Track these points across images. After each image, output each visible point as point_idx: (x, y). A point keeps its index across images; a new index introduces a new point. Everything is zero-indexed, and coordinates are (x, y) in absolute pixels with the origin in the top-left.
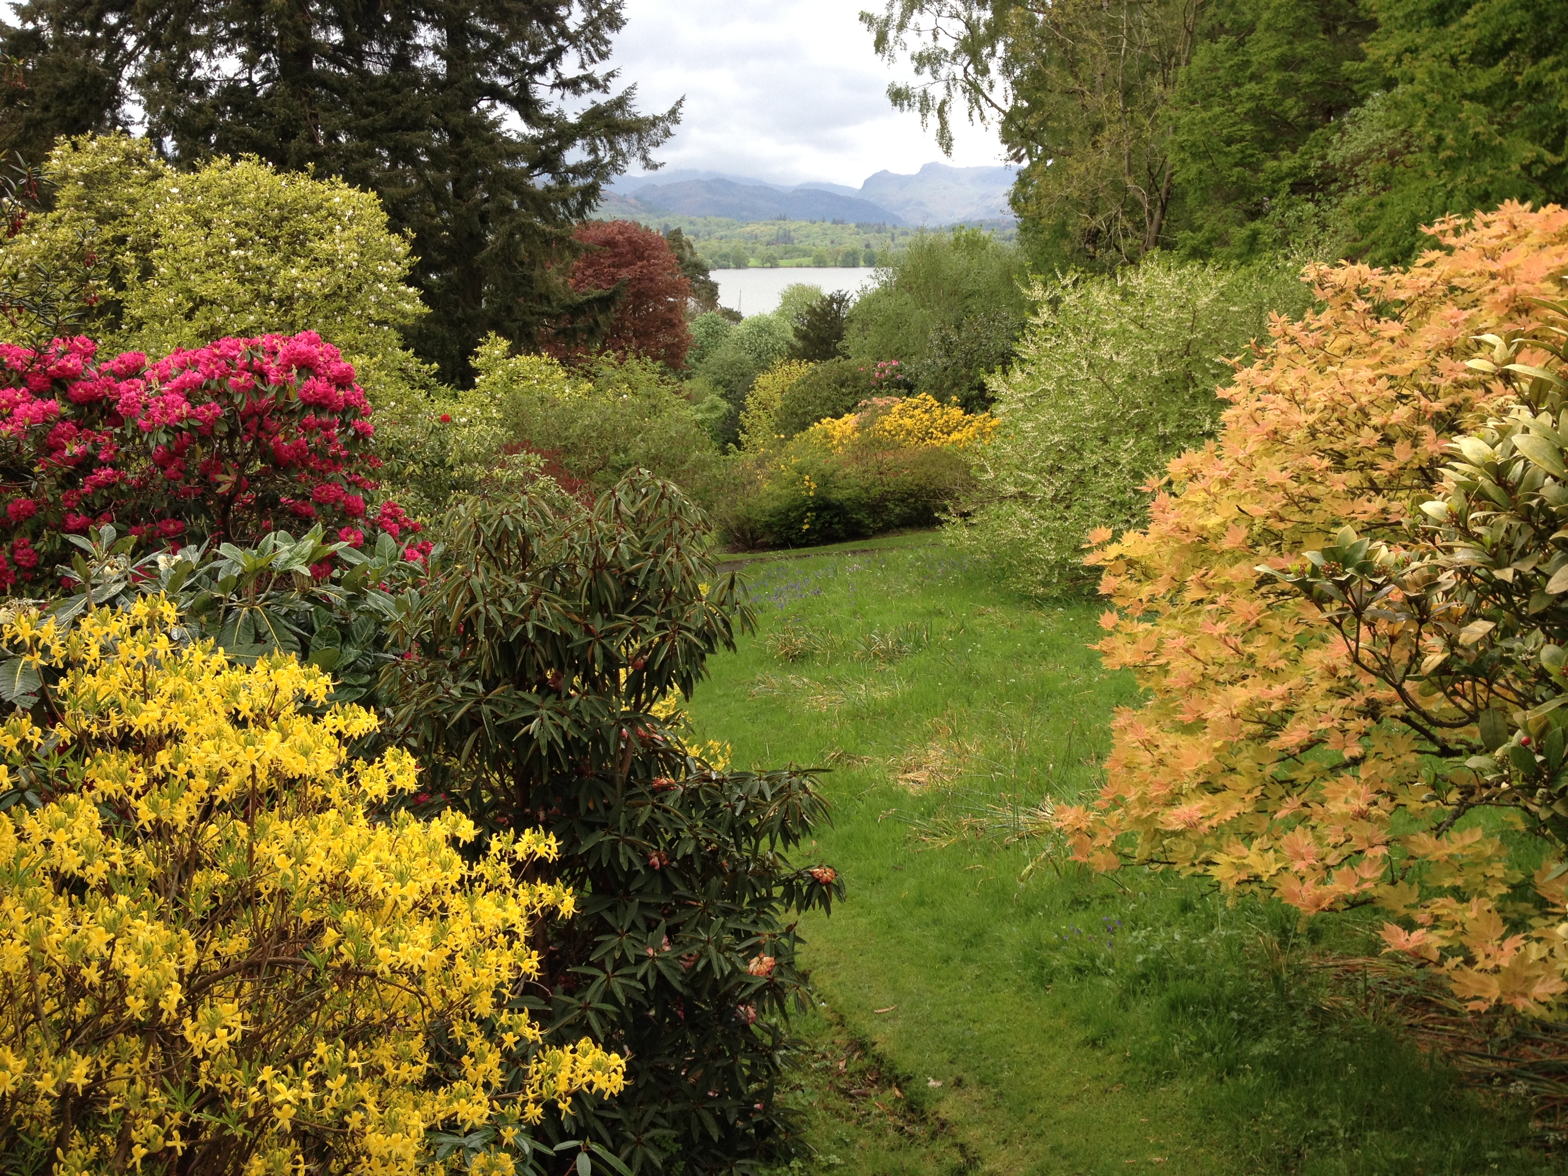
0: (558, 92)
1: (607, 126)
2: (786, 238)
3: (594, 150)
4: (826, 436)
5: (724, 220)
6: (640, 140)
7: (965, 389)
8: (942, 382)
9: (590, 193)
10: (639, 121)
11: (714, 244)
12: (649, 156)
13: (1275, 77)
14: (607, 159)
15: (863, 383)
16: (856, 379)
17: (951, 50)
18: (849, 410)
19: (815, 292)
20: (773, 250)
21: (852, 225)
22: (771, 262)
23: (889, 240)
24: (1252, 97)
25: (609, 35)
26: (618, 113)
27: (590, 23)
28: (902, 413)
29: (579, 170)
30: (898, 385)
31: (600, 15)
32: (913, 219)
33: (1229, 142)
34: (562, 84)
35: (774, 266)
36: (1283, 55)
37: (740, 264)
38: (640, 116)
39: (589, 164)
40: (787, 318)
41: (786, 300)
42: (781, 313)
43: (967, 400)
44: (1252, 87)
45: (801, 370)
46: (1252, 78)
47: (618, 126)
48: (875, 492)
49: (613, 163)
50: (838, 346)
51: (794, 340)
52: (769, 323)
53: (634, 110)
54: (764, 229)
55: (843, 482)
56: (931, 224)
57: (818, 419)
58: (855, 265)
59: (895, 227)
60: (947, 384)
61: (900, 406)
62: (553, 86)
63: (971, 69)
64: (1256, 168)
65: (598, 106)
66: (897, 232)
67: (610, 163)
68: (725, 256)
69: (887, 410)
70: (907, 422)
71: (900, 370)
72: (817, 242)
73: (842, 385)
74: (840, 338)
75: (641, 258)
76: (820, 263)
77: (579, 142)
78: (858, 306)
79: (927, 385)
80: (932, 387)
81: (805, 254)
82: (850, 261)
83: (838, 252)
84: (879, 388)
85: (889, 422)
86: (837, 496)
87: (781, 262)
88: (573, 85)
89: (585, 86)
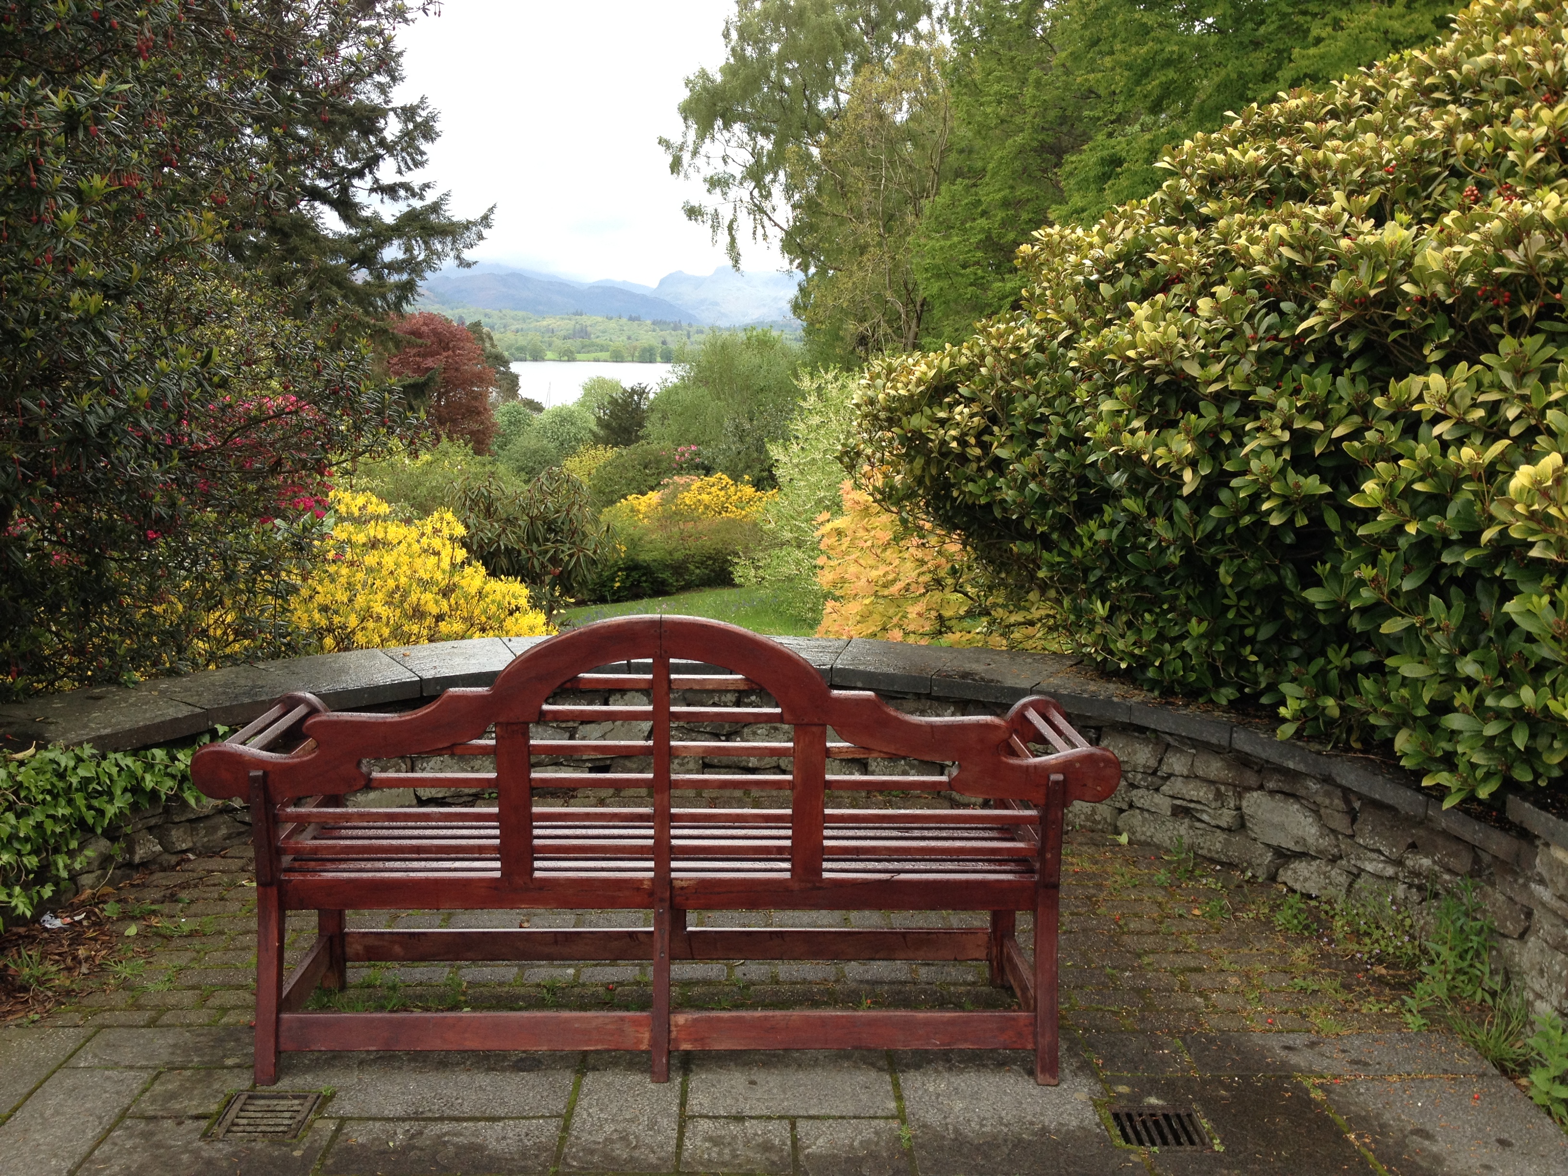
0: (376, 197)
1: (423, 228)
2: (583, 333)
3: (409, 249)
4: (632, 510)
5: (520, 314)
6: (454, 242)
7: (756, 471)
8: (736, 466)
9: (407, 289)
10: (453, 224)
11: (510, 337)
12: (463, 256)
13: (1000, 215)
14: (421, 257)
15: (664, 465)
16: (658, 462)
17: (739, 176)
18: (652, 489)
19: (616, 385)
20: (569, 343)
21: (649, 322)
22: (568, 356)
23: (685, 339)
24: (982, 230)
25: (424, 146)
26: (433, 217)
27: (406, 133)
28: (701, 490)
29: (395, 267)
30: (697, 467)
31: (415, 128)
32: (707, 318)
33: (964, 267)
34: (379, 188)
35: (572, 359)
36: (1005, 197)
37: (537, 357)
38: (454, 219)
39: (403, 261)
40: (588, 408)
41: (589, 391)
42: (582, 404)
43: (759, 481)
44: (982, 222)
45: (607, 454)
46: (984, 214)
47: (433, 228)
48: (678, 556)
49: (427, 261)
50: (640, 433)
51: (595, 429)
52: (571, 414)
53: (447, 214)
54: (562, 324)
55: (650, 546)
56: (723, 323)
57: (624, 497)
58: (652, 361)
59: (690, 325)
60: (741, 466)
61: (699, 484)
62: (372, 190)
63: (756, 193)
64: (984, 288)
65: (414, 209)
66: (693, 330)
67: (424, 261)
68: (521, 349)
69: (687, 487)
70: (705, 497)
71: (698, 454)
72: (614, 337)
73: (646, 467)
74: (641, 426)
75: (446, 348)
76: (617, 357)
77: (396, 242)
78: (658, 397)
79: (722, 467)
80: (727, 468)
81: (603, 349)
82: (647, 356)
83: (635, 349)
84: (680, 470)
85: (688, 498)
86: (644, 557)
87: (578, 356)
88: (391, 191)
89: (402, 193)
